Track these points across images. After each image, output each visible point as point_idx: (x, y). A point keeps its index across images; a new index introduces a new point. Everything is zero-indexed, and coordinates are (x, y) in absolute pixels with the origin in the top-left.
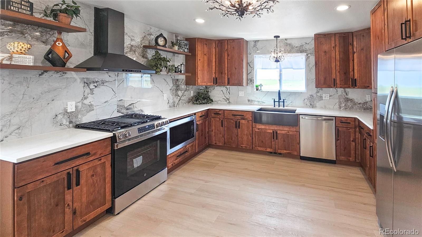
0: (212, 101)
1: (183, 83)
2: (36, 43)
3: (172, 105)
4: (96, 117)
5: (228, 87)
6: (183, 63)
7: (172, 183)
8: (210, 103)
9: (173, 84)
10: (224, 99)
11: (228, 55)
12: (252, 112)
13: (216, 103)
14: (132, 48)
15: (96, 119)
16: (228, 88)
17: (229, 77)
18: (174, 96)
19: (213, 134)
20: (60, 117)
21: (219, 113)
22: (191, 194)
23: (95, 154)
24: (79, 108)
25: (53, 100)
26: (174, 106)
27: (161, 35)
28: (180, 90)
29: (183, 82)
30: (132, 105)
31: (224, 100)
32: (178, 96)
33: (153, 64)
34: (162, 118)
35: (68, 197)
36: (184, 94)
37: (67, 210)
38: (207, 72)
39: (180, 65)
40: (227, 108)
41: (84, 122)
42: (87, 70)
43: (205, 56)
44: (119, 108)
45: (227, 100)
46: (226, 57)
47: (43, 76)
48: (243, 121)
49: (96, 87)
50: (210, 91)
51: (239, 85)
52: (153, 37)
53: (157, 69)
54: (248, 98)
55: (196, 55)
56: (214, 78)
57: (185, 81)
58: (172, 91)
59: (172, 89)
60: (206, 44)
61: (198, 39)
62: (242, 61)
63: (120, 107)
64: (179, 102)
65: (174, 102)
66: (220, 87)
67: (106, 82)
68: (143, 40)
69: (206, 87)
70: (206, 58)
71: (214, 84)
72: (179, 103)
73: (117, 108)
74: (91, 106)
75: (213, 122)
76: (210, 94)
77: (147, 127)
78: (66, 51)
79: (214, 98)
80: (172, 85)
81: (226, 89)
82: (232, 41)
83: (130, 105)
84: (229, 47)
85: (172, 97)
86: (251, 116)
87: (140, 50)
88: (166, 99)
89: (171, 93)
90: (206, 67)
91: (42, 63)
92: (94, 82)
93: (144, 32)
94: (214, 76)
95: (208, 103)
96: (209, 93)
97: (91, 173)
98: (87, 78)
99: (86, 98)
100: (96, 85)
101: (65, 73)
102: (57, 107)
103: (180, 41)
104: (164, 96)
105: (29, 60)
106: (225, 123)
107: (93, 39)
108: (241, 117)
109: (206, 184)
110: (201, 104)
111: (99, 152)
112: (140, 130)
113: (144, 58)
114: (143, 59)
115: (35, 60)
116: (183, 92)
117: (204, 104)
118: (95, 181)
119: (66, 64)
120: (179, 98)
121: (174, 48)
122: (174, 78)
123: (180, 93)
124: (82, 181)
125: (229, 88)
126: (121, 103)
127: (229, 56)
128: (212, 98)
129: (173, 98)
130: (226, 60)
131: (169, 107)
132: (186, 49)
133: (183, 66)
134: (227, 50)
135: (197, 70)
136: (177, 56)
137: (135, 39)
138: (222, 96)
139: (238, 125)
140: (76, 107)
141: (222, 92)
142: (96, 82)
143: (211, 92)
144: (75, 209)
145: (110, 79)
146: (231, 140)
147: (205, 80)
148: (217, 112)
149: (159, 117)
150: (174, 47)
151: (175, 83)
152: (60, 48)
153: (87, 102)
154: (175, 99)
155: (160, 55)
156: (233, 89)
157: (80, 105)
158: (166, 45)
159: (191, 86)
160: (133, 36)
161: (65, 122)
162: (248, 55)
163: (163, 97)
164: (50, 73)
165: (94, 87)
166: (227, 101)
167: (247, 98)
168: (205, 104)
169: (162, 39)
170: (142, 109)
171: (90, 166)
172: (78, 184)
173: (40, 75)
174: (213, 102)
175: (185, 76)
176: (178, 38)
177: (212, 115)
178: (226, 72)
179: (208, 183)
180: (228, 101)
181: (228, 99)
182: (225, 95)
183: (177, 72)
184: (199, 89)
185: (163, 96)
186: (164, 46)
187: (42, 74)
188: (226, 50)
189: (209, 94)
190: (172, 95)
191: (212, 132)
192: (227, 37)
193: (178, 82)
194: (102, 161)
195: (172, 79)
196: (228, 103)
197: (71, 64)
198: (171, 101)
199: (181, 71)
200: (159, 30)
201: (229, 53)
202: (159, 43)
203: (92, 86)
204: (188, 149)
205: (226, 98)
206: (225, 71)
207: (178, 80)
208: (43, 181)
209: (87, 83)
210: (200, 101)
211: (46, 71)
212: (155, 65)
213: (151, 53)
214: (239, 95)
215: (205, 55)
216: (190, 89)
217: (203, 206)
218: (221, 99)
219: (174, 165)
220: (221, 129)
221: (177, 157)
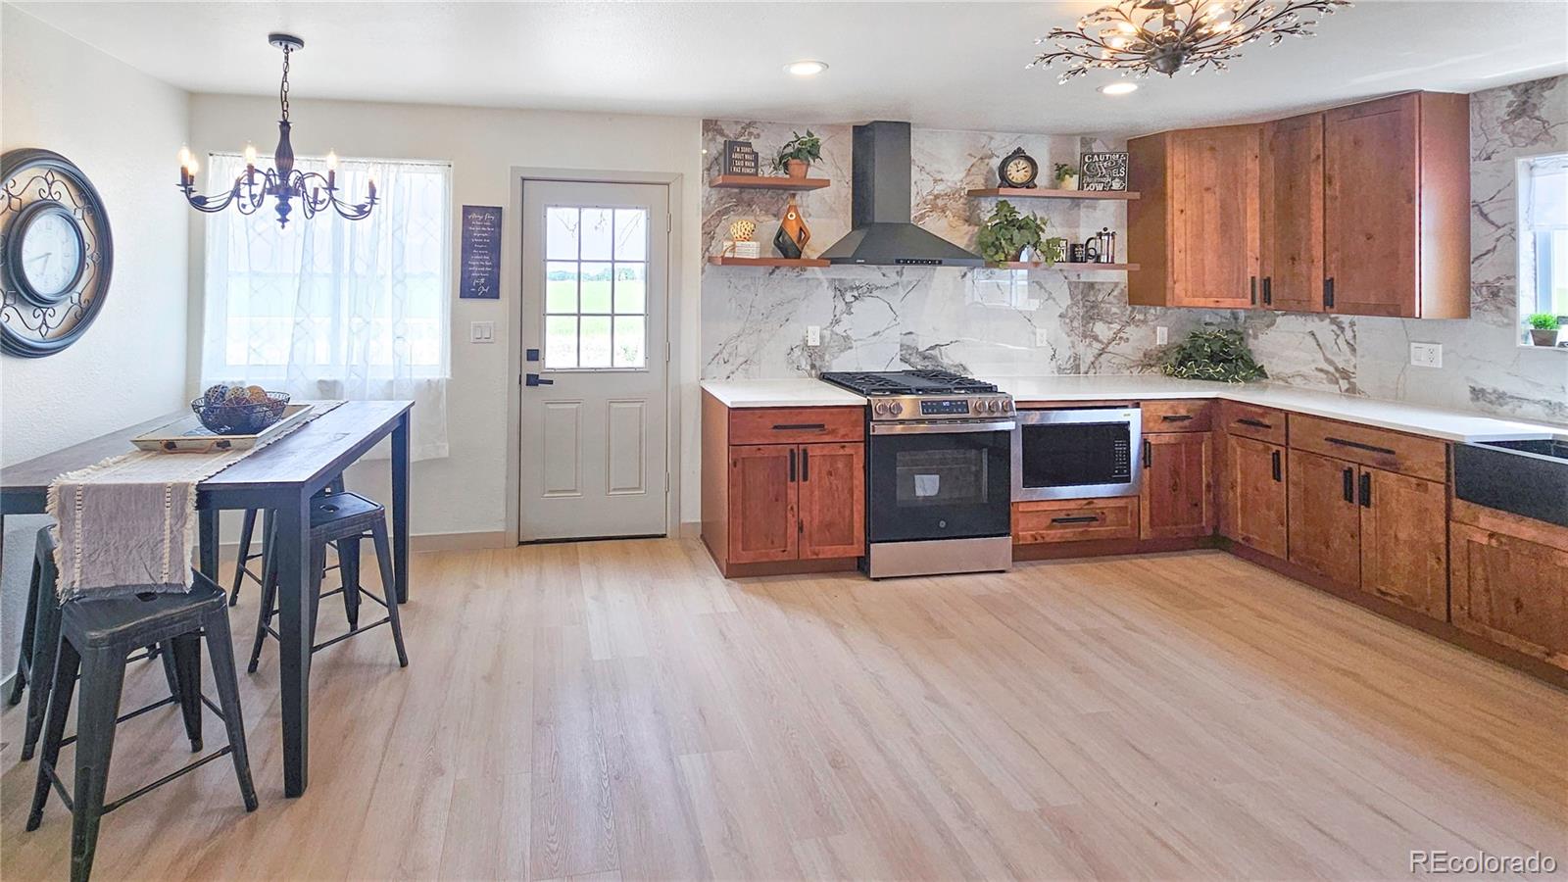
0: (1261, 373)
1: (1115, 297)
2: (767, 219)
3: (1068, 366)
4: (856, 365)
5: (1345, 319)
6: (1105, 229)
7: (1023, 583)
8: (1245, 379)
9: (1072, 299)
10: (1321, 370)
11: (1328, 180)
12: (1448, 445)
13: (1281, 383)
14: (936, 205)
15: (857, 369)
16: (1346, 325)
17: (1333, 273)
18: (1077, 339)
19: (1235, 498)
20: (797, 352)
21: (1261, 420)
22: (1060, 629)
23: (833, 432)
24: (827, 340)
25: (787, 320)
26: (1076, 369)
27: (1019, 154)
28: (1101, 320)
29: (1115, 293)
30: (937, 348)
31: (1323, 375)
32: (1096, 338)
33: (990, 239)
34: (999, 390)
35: (792, 495)
36: (1122, 334)
37: (789, 515)
38: (1220, 257)
39: (1095, 236)
40: (1306, 409)
41: (834, 370)
42: (832, 263)
43: (1207, 196)
44: (903, 352)
45: (1337, 375)
46: (1317, 188)
47: (774, 276)
48: (1390, 479)
49: (856, 298)
50: (1251, 332)
51: (1391, 310)
52: (996, 163)
53: (997, 253)
54: (1476, 382)
55: (1165, 194)
56: (1253, 278)
57: (1127, 289)
58: (1068, 321)
59: (1070, 314)
60: (1212, 149)
61: (1177, 133)
62: (1411, 200)
63: (907, 351)
64: (1096, 358)
65: (1076, 358)
66: (1301, 320)
67: (877, 288)
68: (968, 175)
69: (1233, 314)
70: (1212, 201)
71: (1253, 303)
72: (1097, 362)
73: (901, 350)
74: (847, 338)
75: (1235, 452)
76: (1252, 344)
77: (947, 403)
78: (801, 229)
79: (1270, 363)
80: (1069, 302)
81: (1334, 327)
82: (1345, 117)
83: (932, 348)
84: (1333, 142)
85: (1066, 340)
86: (1439, 464)
87: (959, 204)
88: (1045, 344)
89: (1063, 326)
90: (1211, 237)
91: (773, 252)
92: (852, 289)
93: (970, 155)
94: (1253, 269)
95: (1233, 380)
96: (1251, 341)
97: (827, 467)
98: (840, 280)
99: (838, 322)
100: (857, 295)
101: (805, 270)
102: (792, 334)
103: (1093, 155)
104: (1038, 335)
105: (750, 250)
106: (1293, 468)
107: (850, 196)
108: (1375, 454)
109: (1125, 630)
110: (1195, 377)
111: (842, 431)
112: (926, 407)
113: (969, 225)
114: (966, 226)
115: (762, 249)
116: (1116, 326)
117: (1210, 378)
118: (834, 487)
119: (801, 253)
120: (1097, 346)
121: (1063, 184)
122: (1074, 279)
123: (1101, 329)
124: (813, 475)
125: (1352, 324)
126: (908, 340)
127: (1330, 183)
128: (1259, 361)
129: (1073, 342)
130: (1317, 205)
131: (1055, 370)
132: (1117, 180)
133: (1106, 238)
134: (1318, 157)
135: (1169, 248)
136: (1088, 207)
137: (945, 177)
138: (1311, 359)
139: (1358, 490)
140: (822, 337)
141: (1310, 339)
142: (857, 288)
143: (1256, 337)
144: (802, 521)
145: (886, 282)
146: (1323, 548)
147: (1209, 288)
148: (1253, 419)
149: (991, 388)
150: (1063, 180)
151: (1080, 297)
152: (794, 223)
153: (839, 329)
154: (1081, 348)
155: (1012, 211)
156: (1373, 329)
157: (827, 333)
158: (1034, 178)
159: (1158, 308)
160: (939, 172)
161: (805, 364)
162: (1474, 166)
163: (1032, 336)
164: (784, 270)
165: (853, 299)
166: (1341, 381)
167: (1467, 379)
168: (1218, 380)
169: (1023, 164)
170: (963, 363)
171: (825, 452)
172: (805, 478)
173: (771, 274)
174: (1264, 381)
175: (1126, 272)
176: (1093, 146)
177: (1233, 425)
178: (1318, 252)
179: (1137, 634)
180: (1344, 384)
181: (1345, 374)
182: (1329, 356)
183: (1082, 262)
184: (1198, 322)
185: (1035, 334)
186: (1029, 184)
187: (773, 271)
188: (1313, 156)
189: (1250, 344)
190: (1067, 333)
191: (1231, 494)
192: (1324, 104)
193: (1092, 293)
194: (848, 451)
195: (1070, 283)
196: (1347, 390)
197: (812, 251)
198: (1064, 353)
199: (1098, 258)
200: (1019, 137)
201: (1332, 167)
202: (1010, 177)
203: (849, 297)
204: (1103, 513)
205: (1331, 369)
206: (1309, 250)
207: (1091, 286)
208: (759, 449)
209: (840, 290)
210: (1191, 368)
211: (777, 267)
212: (993, 243)
213: (987, 209)
214: (1414, 362)
215: (1207, 189)
216: (1150, 317)
217: (1075, 670)
218: (1305, 370)
219: (1040, 541)
220: (1274, 488)
221: (1054, 521)
